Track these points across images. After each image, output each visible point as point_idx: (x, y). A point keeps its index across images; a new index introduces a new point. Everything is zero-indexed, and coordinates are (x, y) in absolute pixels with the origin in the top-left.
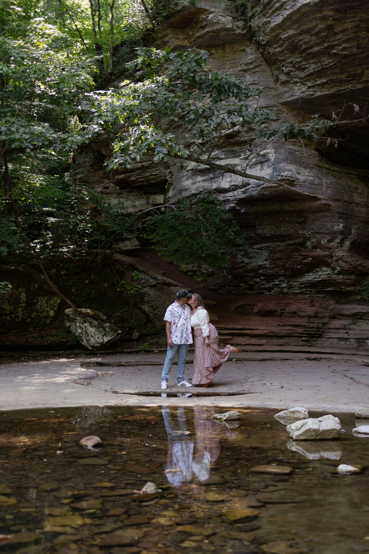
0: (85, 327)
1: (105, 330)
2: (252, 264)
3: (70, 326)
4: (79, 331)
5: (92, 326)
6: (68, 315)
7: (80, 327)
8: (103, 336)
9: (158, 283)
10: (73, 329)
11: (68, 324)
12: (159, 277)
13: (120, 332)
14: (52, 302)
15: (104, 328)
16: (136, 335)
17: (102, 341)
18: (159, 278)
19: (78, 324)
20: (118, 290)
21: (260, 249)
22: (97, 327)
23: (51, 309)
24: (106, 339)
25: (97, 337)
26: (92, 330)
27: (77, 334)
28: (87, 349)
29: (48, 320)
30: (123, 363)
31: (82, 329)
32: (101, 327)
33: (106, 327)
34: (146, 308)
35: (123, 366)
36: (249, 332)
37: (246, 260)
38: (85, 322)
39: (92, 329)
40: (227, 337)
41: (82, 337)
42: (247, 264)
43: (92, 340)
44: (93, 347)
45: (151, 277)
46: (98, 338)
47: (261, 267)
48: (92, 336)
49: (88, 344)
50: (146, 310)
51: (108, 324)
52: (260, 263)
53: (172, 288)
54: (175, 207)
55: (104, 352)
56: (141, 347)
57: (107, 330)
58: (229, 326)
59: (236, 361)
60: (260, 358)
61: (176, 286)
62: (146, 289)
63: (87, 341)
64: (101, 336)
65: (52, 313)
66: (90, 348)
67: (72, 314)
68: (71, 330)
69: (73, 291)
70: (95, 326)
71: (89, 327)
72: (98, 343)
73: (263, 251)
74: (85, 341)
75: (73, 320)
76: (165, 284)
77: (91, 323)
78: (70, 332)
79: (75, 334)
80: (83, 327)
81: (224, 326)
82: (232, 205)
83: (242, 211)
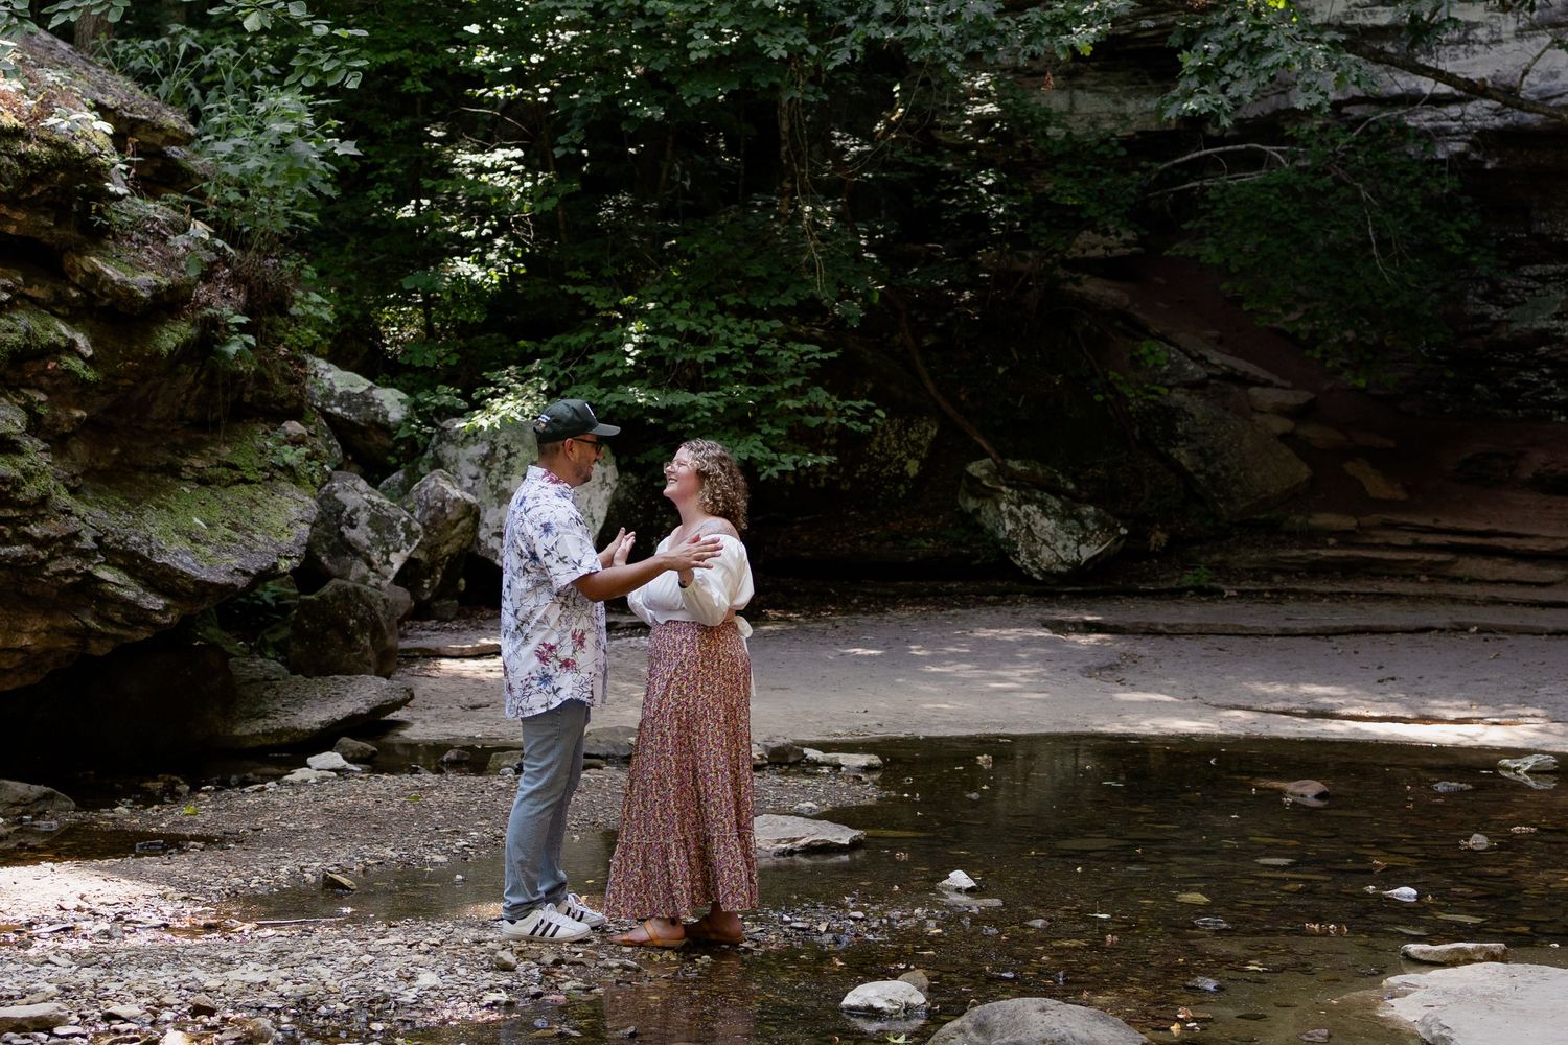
0: (1027, 515)
1: (1084, 527)
2: (1515, 327)
3: (977, 511)
4: (1009, 526)
5: (1045, 515)
6: (978, 480)
7: (1011, 515)
8: (1079, 543)
9: (1211, 376)
10: (987, 516)
11: (972, 504)
12: (1216, 358)
13: (1123, 531)
14: (914, 436)
15: (1080, 519)
16: (1158, 538)
17: (1075, 556)
18: (1216, 361)
19: (1003, 506)
20: (1099, 398)
21: (1542, 279)
22: (1062, 517)
23: (910, 455)
24: (1087, 552)
25: (1060, 544)
26: (1045, 525)
27: (1002, 535)
28: (1029, 579)
29: (902, 487)
30: (1161, 628)
31: (1018, 521)
32: (1072, 517)
33: (1087, 517)
34: (1182, 455)
35: (1161, 634)
36: (1509, 543)
37: (1495, 312)
38: (1028, 501)
39: (1045, 522)
40: (1440, 557)
41: (1015, 544)
42: (1497, 323)
43: (1046, 554)
44: (1047, 573)
45: (1187, 354)
46: (1065, 547)
47: (1544, 336)
48: (1045, 542)
49: (1034, 564)
50: (1184, 462)
51: (1091, 509)
52: (1541, 323)
53: (1255, 391)
54: (1279, 152)
55: (1079, 589)
56: (1188, 579)
57: (1091, 525)
58: (1445, 523)
59: (1479, 632)
60: (1551, 627)
61: (1267, 384)
62: (1179, 396)
63: (1031, 555)
64: (1072, 544)
65: (913, 468)
66: (1037, 576)
67: (987, 477)
68: (980, 520)
69: (963, 397)
70: (1055, 513)
71: (1038, 517)
72: (1063, 563)
73: (1550, 287)
74: (1023, 555)
75: (991, 494)
76: (1232, 377)
77: (1042, 504)
78: (979, 528)
79: (992, 533)
80: (1021, 515)
81: (1427, 521)
82: (1458, 147)
83: (1489, 166)
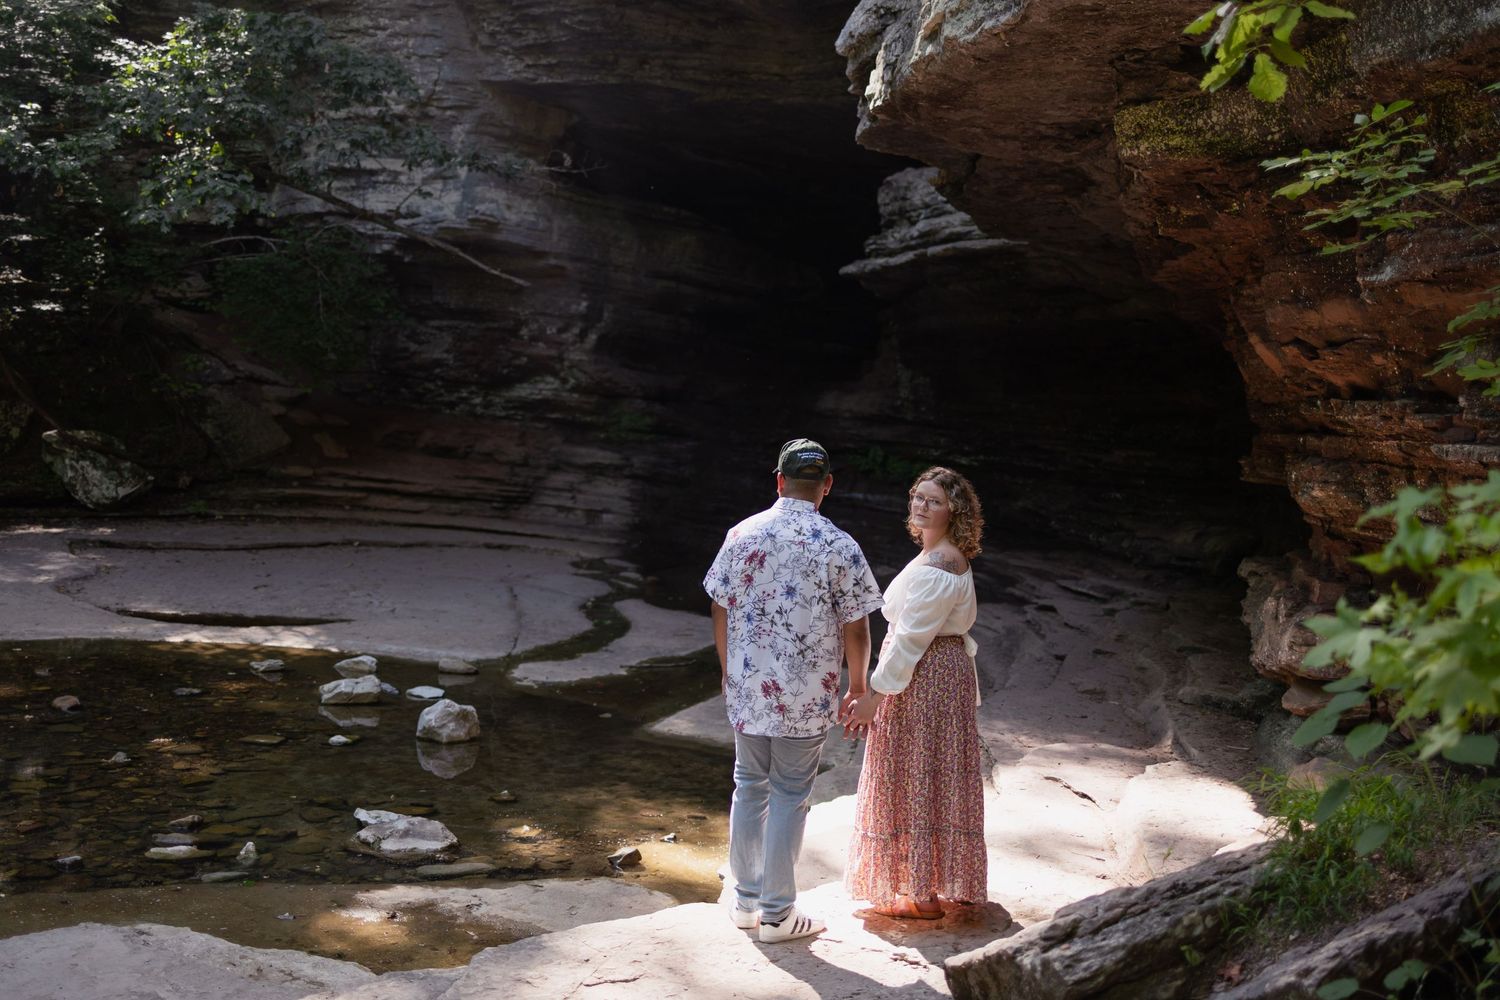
0: (82, 468)
1: (121, 476)
2: (424, 356)
3: (52, 463)
4: (70, 474)
5: (95, 467)
6: (49, 444)
7: (72, 467)
8: (117, 485)
9: (237, 378)
10: (58, 467)
11: (48, 459)
12: (244, 366)
13: (151, 478)
14: (16, 412)
15: (119, 471)
16: (185, 480)
17: (114, 494)
18: (241, 368)
19: (67, 461)
20: (155, 390)
21: (440, 329)
22: (106, 470)
23: (14, 425)
24: (122, 492)
25: (104, 486)
26: (95, 474)
27: (66, 480)
28: (84, 507)
29: (7, 445)
30: (149, 545)
31: (77, 471)
32: (113, 469)
33: (125, 469)
34: (209, 428)
35: (149, 548)
36: (399, 487)
37: (413, 347)
38: (84, 458)
39: (95, 472)
40: (358, 495)
41: (75, 486)
42: (414, 353)
43: (96, 492)
44: (97, 504)
45: (225, 362)
46: (108, 488)
47: (438, 363)
48: (95, 485)
49: (87, 498)
50: (209, 432)
51: (128, 464)
52: (437, 355)
53: (265, 388)
55: (117, 514)
56: (191, 509)
57: (126, 475)
58: (365, 474)
59: (360, 545)
60: (402, 540)
61: (275, 383)
62: (212, 390)
63: (85, 492)
64: (112, 487)
65: (15, 433)
66: (91, 506)
67: (56, 442)
68: (54, 469)
69: (61, 386)
70: (102, 467)
71: (90, 469)
72: (107, 498)
73: (444, 334)
74: (80, 493)
75: (60, 453)
76: (253, 379)
77: (94, 462)
78: (52, 473)
79: (61, 479)
80: (78, 467)
81: (353, 472)
82: (386, 247)
83: (407, 259)
